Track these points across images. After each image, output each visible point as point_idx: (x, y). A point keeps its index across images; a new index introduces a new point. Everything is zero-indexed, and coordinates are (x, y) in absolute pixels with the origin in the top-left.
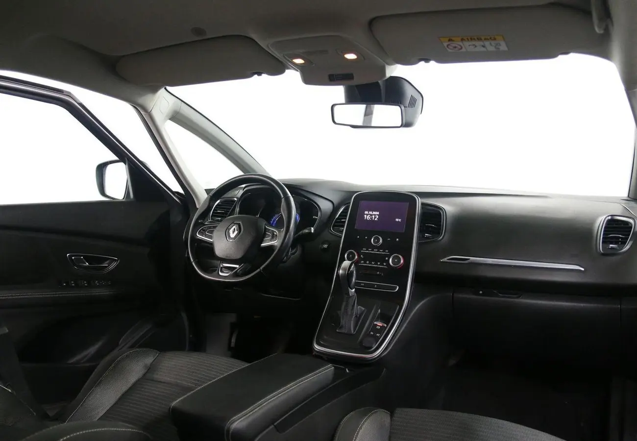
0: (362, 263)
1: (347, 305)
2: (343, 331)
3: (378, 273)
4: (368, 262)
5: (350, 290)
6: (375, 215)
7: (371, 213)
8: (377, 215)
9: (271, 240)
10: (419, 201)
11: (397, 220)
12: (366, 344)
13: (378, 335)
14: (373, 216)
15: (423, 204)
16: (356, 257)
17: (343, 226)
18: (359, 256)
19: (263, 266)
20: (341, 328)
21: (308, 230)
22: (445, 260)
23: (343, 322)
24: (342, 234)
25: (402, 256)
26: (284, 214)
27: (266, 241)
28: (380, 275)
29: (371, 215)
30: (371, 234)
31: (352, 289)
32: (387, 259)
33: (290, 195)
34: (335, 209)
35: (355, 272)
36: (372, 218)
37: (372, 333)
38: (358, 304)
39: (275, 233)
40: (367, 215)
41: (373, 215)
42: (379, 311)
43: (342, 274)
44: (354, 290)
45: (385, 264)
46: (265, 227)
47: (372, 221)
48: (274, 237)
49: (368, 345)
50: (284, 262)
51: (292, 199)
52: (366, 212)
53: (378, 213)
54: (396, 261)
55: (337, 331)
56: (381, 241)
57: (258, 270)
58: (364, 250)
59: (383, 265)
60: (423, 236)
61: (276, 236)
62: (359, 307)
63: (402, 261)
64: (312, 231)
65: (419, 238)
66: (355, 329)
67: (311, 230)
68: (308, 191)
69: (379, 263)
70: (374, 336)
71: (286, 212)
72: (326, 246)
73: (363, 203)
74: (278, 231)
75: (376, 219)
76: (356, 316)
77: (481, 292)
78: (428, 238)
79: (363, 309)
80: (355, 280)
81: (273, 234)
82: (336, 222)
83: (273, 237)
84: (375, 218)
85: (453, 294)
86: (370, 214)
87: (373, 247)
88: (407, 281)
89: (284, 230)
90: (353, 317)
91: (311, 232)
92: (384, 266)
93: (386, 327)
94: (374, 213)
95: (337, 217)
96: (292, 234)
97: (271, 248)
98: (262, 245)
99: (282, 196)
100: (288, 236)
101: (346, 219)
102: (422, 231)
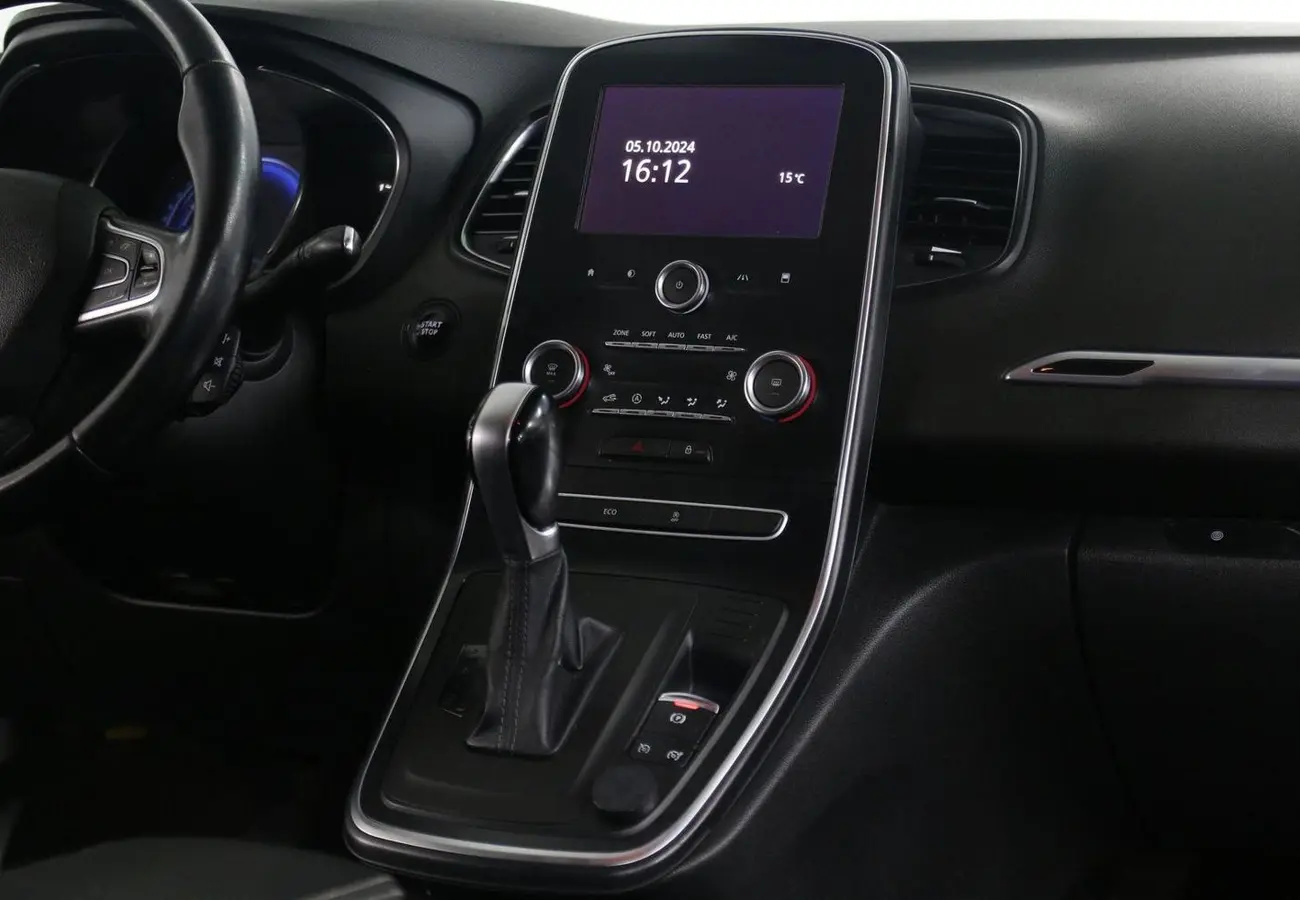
0: (610, 405)
1: (518, 612)
2: (497, 740)
3: (688, 450)
4: (637, 398)
5: (529, 530)
6: (675, 157)
7: (654, 146)
8: (687, 155)
9: (129, 292)
10: (898, 82)
11: (786, 177)
12: (607, 798)
13: (675, 755)
14: (668, 164)
15: (917, 95)
16: (580, 375)
17: (518, 225)
18: (593, 370)
19: (85, 424)
20: (489, 724)
21: (331, 239)
22: (1026, 371)
23: (494, 697)
24: (512, 264)
25: (804, 358)
26: (195, 156)
27: (108, 298)
28: (696, 461)
29: (658, 159)
30: (654, 251)
31: (541, 528)
32: (732, 375)
33: (227, 56)
34: (487, 138)
35: (552, 443)
36: (661, 173)
37: (644, 748)
38: (579, 608)
39: (151, 256)
40: (636, 158)
41: (665, 157)
42: (689, 639)
43: (484, 450)
44: (550, 532)
45: (721, 404)
46: (102, 229)
47: (660, 190)
48: (142, 272)
49: (616, 805)
50: (206, 408)
51: (237, 79)
52: (633, 146)
53: (692, 148)
54: (776, 383)
55: (470, 743)
56: (702, 289)
57: (62, 445)
58: (620, 340)
59: (714, 409)
60: (922, 261)
61: (155, 267)
62: (585, 621)
63: (806, 388)
64: (350, 246)
65: (892, 268)
66: (556, 733)
67: (341, 239)
68: (333, 47)
69: (691, 402)
70: (656, 761)
71: (202, 140)
72: (430, 327)
73: (615, 99)
74: (165, 241)
75: (678, 180)
76: (568, 665)
77: (1217, 536)
78: (942, 262)
79: (606, 629)
80: (560, 486)
81: (142, 261)
82: (487, 204)
83: (137, 274)
84: (677, 170)
85: (1073, 554)
86: (651, 155)
87: (664, 322)
88: (832, 484)
89: (188, 239)
90: (551, 669)
91: (343, 249)
92: (719, 411)
93: (717, 719)
94: (673, 146)
95: (493, 178)
96: (237, 258)
97: (131, 329)
98: (86, 317)
99: (185, 66)
100: (211, 270)
101: (528, 187)
102: (910, 229)
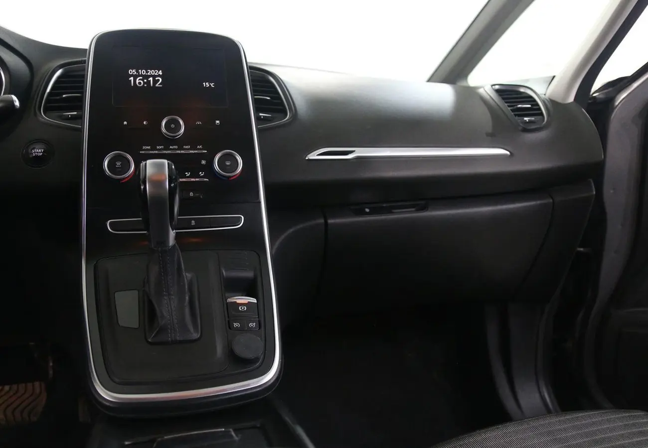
3: (191, 194)
6: (154, 77)
7: (143, 72)
8: (159, 76)
11: (206, 84)
13: (252, 325)
14: (151, 79)
16: (133, 167)
22: (314, 156)
25: (238, 152)
28: (196, 198)
32: (204, 162)
36: (148, 83)
37: (237, 325)
40: (135, 77)
41: (149, 76)
45: (201, 174)
47: (149, 89)
52: (132, 72)
53: (161, 73)
54: (228, 163)
55: (150, 340)
58: (147, 150)
59: (199, 177)
63: (241, 164)
64: (17, 104)
69: (188, 174)
70: (247, 330)
72: (38, 151)
75: (157, 85)
77: (367, 210)
78: (266, 119)
82: (50, 101)
84: (155, 82)
85: (325, 220)
86: (142, 75)
92: (202, 178)
94: (151, 72)
95: (49, 90)
